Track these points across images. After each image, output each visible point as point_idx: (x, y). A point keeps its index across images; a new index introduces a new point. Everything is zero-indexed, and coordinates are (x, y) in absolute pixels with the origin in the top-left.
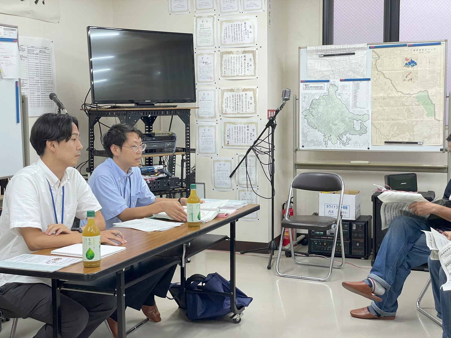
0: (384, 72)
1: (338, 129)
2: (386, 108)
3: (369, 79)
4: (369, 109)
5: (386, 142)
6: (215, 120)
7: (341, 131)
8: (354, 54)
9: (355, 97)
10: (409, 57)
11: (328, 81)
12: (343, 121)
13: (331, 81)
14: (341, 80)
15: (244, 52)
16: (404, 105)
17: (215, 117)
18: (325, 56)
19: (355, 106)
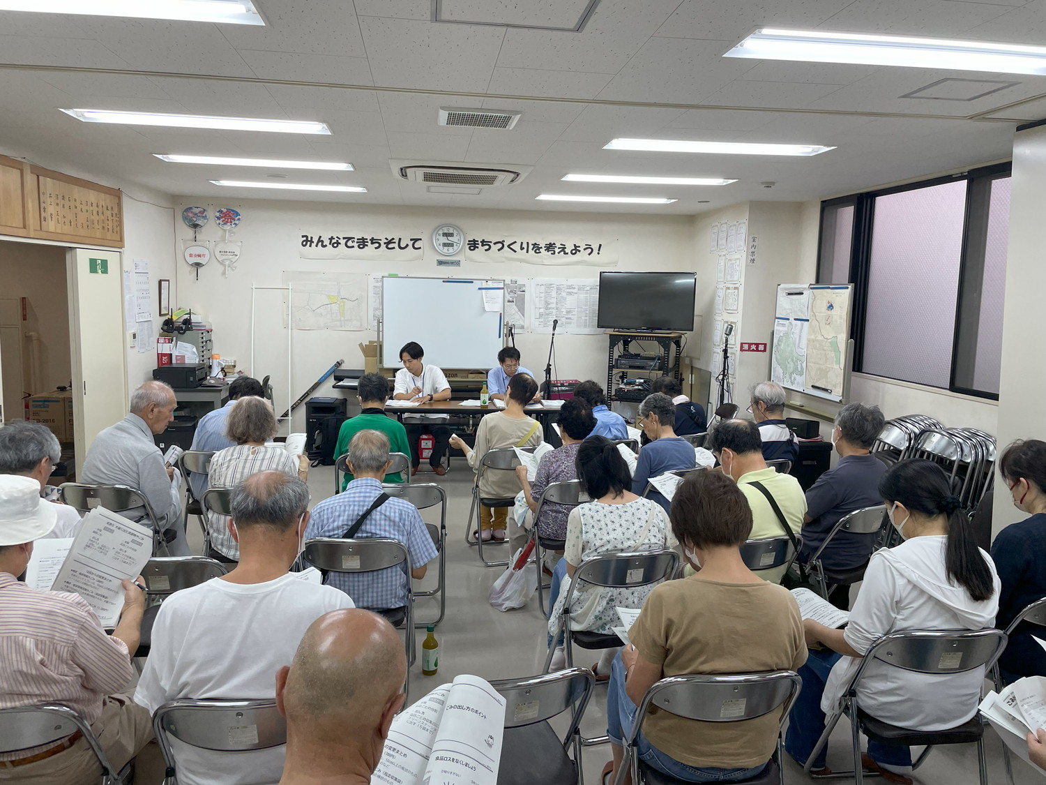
0: (817, 314)
1: (790, 367)
2: (814, 351)
3: (808, 320)
4: (805, 350)
5: (812, 386)
6: (719, 347)
7: (791, 370)
8: (802, 294)
9: (800, 336)
10: (830, 299)
11: (788, 319)
12: (792, 360)
13: (791, 319)
14: (795, 319)
15: (735, 288)
16: (824, 350)
17: (719, 346)
18: (789, 294)
19: (799, 346)
